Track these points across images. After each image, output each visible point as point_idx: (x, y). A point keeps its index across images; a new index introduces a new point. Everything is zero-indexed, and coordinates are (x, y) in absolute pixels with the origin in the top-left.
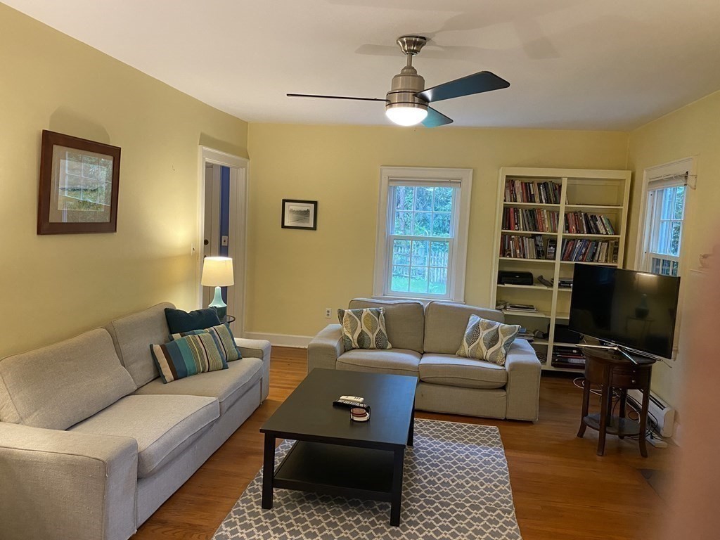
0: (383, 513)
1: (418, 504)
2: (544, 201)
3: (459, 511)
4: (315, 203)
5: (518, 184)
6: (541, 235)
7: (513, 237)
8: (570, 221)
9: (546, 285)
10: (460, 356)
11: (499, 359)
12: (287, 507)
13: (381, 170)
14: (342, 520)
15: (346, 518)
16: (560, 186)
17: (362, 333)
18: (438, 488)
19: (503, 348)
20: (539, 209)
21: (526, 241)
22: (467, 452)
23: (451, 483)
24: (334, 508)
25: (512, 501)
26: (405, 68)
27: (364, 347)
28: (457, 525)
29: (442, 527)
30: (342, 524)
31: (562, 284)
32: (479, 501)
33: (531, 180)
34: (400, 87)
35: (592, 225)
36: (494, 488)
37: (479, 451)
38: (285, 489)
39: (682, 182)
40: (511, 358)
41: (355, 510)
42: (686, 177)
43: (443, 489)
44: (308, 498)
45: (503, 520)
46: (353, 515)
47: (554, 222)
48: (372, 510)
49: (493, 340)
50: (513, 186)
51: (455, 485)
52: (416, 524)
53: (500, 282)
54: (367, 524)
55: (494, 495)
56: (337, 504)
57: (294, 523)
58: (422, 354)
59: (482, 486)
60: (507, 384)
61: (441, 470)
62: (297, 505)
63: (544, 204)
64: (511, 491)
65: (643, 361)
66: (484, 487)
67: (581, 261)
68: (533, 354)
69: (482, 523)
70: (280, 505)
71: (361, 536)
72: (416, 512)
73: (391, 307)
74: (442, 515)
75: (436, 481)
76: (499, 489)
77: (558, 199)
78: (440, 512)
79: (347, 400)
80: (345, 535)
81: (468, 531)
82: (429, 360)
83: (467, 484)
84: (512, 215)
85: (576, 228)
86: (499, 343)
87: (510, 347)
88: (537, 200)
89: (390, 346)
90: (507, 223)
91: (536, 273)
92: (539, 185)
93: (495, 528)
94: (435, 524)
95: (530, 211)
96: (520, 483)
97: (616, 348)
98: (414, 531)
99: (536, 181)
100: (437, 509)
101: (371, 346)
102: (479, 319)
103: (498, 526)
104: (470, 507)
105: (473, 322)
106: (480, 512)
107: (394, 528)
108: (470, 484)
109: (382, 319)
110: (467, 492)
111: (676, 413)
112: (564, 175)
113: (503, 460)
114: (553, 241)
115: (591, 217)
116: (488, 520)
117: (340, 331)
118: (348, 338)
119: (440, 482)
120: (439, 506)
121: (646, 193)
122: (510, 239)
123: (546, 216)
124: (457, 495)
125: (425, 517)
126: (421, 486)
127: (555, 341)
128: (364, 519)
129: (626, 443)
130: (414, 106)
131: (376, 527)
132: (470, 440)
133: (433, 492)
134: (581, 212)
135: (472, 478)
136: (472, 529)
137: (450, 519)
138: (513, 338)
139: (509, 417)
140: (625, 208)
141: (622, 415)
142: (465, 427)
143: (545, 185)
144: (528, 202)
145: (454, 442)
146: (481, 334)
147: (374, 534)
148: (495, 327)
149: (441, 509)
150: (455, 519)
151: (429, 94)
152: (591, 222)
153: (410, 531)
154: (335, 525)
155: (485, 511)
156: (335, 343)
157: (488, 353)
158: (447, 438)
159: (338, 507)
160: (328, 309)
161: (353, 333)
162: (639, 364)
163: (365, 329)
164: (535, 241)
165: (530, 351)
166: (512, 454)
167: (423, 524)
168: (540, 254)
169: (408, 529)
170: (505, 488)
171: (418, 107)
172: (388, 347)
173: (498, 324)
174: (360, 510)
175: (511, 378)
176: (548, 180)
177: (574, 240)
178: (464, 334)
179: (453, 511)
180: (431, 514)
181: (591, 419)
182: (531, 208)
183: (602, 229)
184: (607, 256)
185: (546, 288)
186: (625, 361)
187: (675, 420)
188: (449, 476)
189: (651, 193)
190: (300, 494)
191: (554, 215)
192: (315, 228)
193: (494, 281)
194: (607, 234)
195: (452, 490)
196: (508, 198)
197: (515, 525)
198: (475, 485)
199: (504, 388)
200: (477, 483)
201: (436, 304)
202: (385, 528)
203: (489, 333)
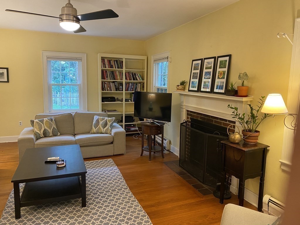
0: (77, 203)
1: (91, 196)
2: (117, 68)
3: (108, 194)
4: (7, 69)
5: (106, 61)
6: (116, 81)
7: (106, 82)
8: (127, 75)
9: (120, 101)
10: (92, 133)
11: (109, 132)
12: (29, 215)
13: (43, 53)
14: (59, 212)
15: (61, 211)
16: (122, 62)
17: (45, 130)
18: (97, 187)
19: (110, 128)
20: (115, 71)
21: (111, 84)
22: (103, 171)
23: (101, 184)
24: (53, 208)
25: (126, 184)
26: (67, 4)
27: (47, 136)
28: (109, 199)
29: (104, 202)
30: (59, 214)
31: (126, 100)
32: (114, 188)
33: (111, 59)
34: (66, 12)
35: (135, 77)
36: (118, 181)
37: (108, 169)
38: (24, 207)
39: (166, 60)
40: (114, 131)
41: (64, 206)
42: (168, 58)
43: (99, 187)
44: (39, 208)
45: (125, 192)
46: (64, 208)
47: (121, 76)
48: (72, 204)
49: (105, 124)
50: (104, 61)
51: (103, 185)
52: (92, 204)
53: (102, 101)
54: (72, 210)
55: (119, 184)
56: (54, 206)
57: (35, 220)
58: (74, 135)
59: (113, 182)
60: (113, 141)
61: (95, 180)
62: (34, 212)
63: (117, 69)
64: (125, 181)
65: (161, 124)
66: (114, 182)
67: (132, 91)
68: (121, 128)
69: (118, 196)
70: (24, 215)
71: (71, 216)
72: (91, 199)
73: (57, 116)
74: (102, 197)
75: (95, 185)
76: (120, 181)
77: (122, 67)
78: (101, 196)
79: (52, 159)
80: (63, 218)
81: (114, 200)
82: (78, 137)
83: (108, 183)
84: (105, 74)
85: (129, 78)
86: (108, 125)
87: (112, 127)
88: (114, 67)
89: (59, 134)
90: (103, 77)
91: (116, 97)
92: (114, 61)
93: (124, 196)
94: (100, 201)
95: (112, 72)
96: (127, 177)
97: (152, 121)
98: (93, 207)
99: (113, 60)
100: (99, 195)
101: (50, 135)
102: (98, 117)
103: (124, 195)
104: (112, 191)
105: (96, 119)
106: (116, 192)
107: (84, 208)
108: (109, 183)
109: (54, 122)
110: (109, 186)
111: (170, 141)
112: (124, 57)
113: (118, 170)
114: (121, 84)
115: (134, 74)
116: (120, 194)
117: (33, 131)
118: (38, 133)
119: (97, 185)
120: (99, 194)
121: (153, 65)
122: (105, 83)
123: (118, 74)
124: (105, 188)
125: (95, 200)
126: (89, 188)
127: (125, 123)
128: (69, 208)
129: (156, 155)
130: (74, 22)
131: (76, 210)
132: (103, 166)
133: (95, 190)
134: (130, 72)
135: (109, 180)
136: (115, 199)
137: (106, 198)
138: (113, 123)
139: (115, 154)
140: (146, 70)
141: (154, 145)
142: (99, 162)
143: (117, 61)
144: (111, 68)
145: (97, 168)
146: (100, 123)
147: (76, 213)
148: (105, 119)
149: (101, 195)
150: (108, 197)
151: (80, 17)
152: (134, 76)
153: (91, 207)
154: (57, 215)
155: (118, 191)
156: (32, 136)
157: (104, 130)
158: (93, 167)
159: (55, 207)
160: (20, 122)
161: (40, 130)
162: (161, 125)
163: (46, 128)
164: (115, 84)
165: (119, 127)
166: (120, 167)
167: (96, 203)
168: (117, 89)
169: (90, 207)
170: (122, 180)
171: (76, 22)
172: (58, 135)
173: (106, 118)
174: (66, 205)
175: (115, 139)
176: (117, 59)
177: (129, 83)
178: (92, 124)
179: (106, 194)
180: (98, 198)
181: (145, 148)
182: (112, 70)
183: (138, 79)
184: (140, 89)
185: (121, 102)
186: (156, 125)
187: (170, 143)
188: (99, 182)
189: (155, 64)
190: (33, 207)
191: (121, 73)
192: (8, 81)
193: (100, 101)
194: (140, 80)
195: (103, 187)
196: (103, 66)
197: (130, 193)
198: (110, 182)
199: (112, 143)
200: (111, 181)
201: (78, 113)
202: (80, 209)
203: (103, 122)
